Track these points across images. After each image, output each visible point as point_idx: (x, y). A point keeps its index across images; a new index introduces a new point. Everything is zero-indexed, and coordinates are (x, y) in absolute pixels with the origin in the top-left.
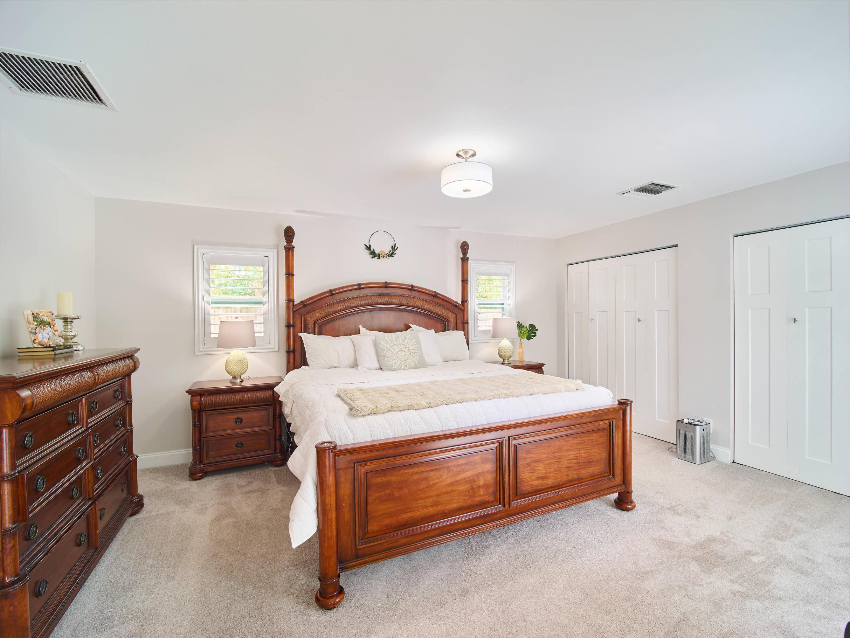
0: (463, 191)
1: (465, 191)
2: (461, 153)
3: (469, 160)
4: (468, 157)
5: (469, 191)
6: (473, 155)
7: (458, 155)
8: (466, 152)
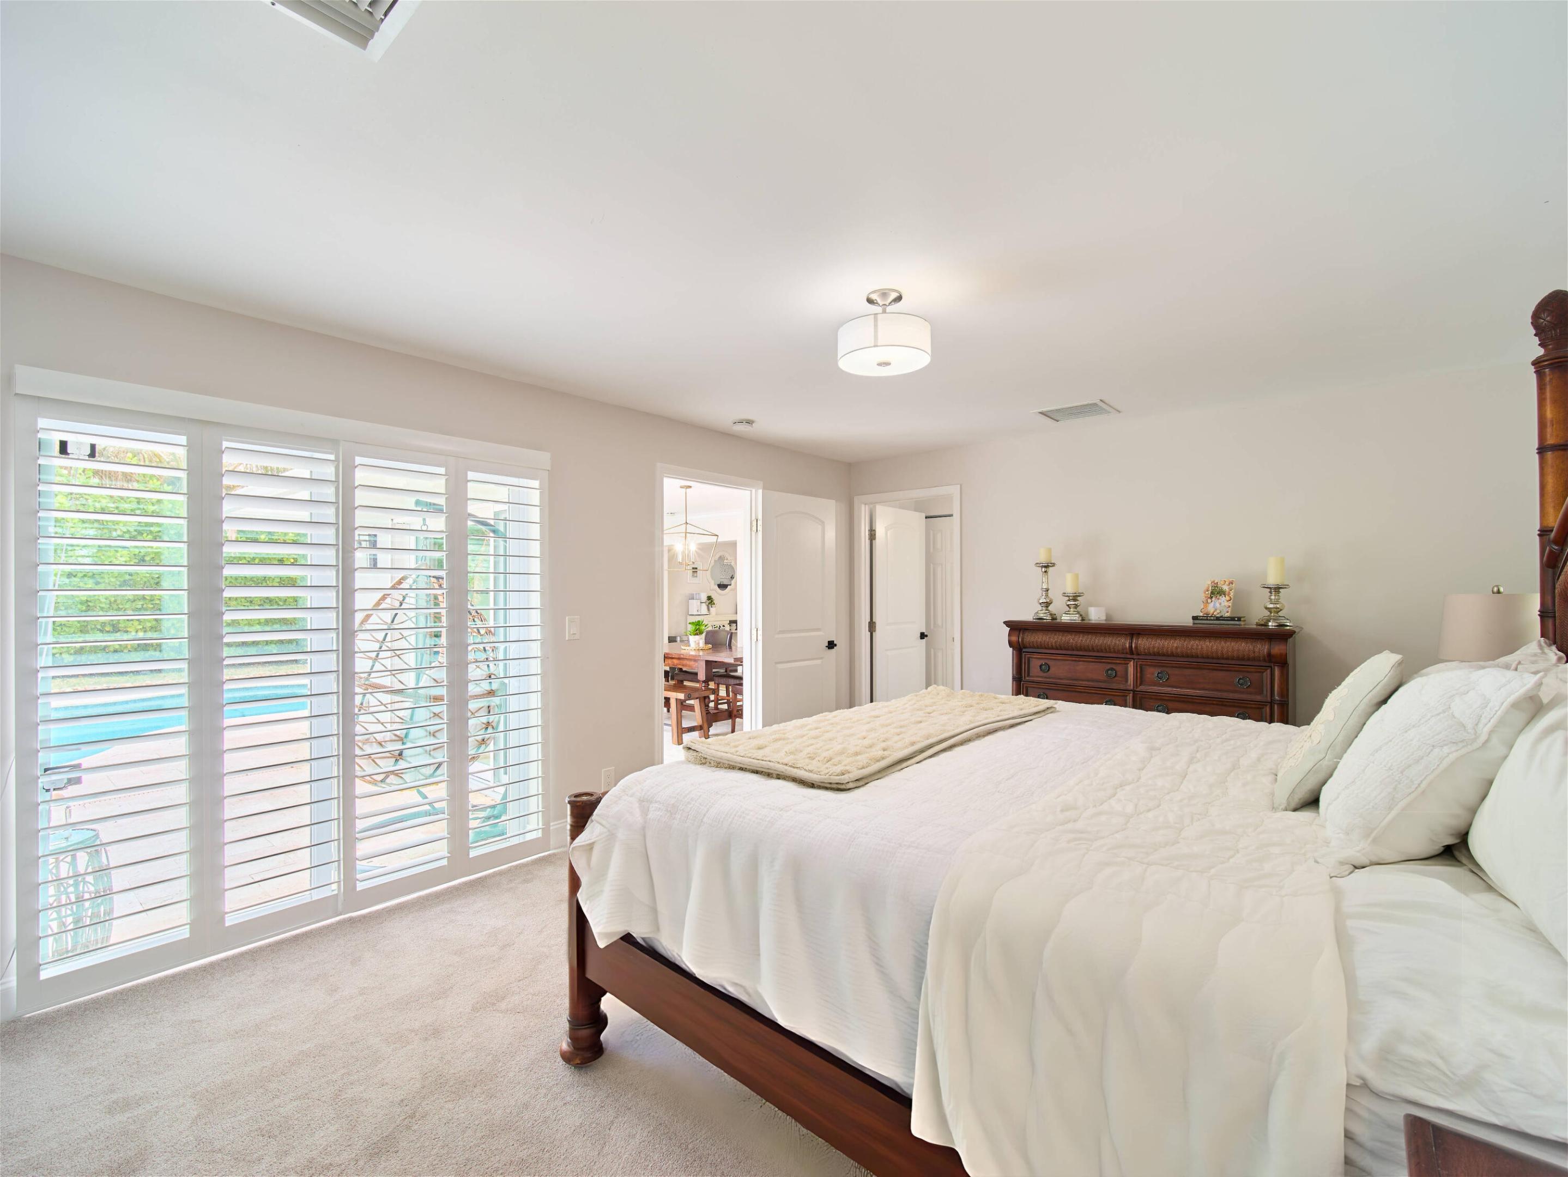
0: (878, 365)
1: (880, 364)
2: (874, 297)
3: (889, 309)
4: (887, 303)
5: (887, 364)
6: (899, 298)
7: (870, 301)
8: (884, 294)
